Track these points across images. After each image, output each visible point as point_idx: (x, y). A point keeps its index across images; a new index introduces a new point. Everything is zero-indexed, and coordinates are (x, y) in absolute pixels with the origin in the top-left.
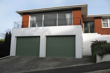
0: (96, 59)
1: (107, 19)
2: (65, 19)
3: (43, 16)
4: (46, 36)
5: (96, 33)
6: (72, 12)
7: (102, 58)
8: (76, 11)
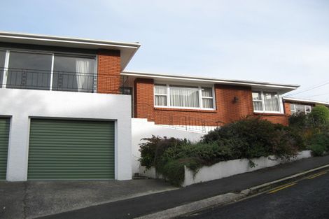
0: (184, 176)
1: (165, 85)
2: (73, 74)
3: (8, 55)
4: (29, 117)
5: (145, 118)
6: (97, 58)
7: (194, 175)
8: (107, 57)
